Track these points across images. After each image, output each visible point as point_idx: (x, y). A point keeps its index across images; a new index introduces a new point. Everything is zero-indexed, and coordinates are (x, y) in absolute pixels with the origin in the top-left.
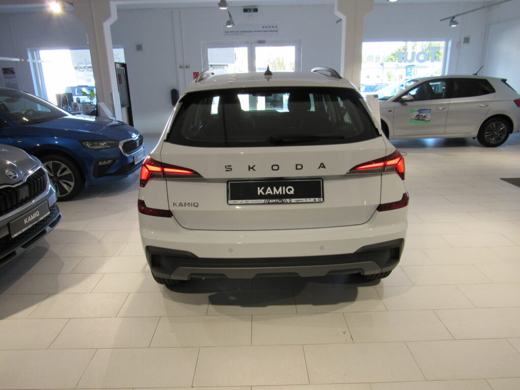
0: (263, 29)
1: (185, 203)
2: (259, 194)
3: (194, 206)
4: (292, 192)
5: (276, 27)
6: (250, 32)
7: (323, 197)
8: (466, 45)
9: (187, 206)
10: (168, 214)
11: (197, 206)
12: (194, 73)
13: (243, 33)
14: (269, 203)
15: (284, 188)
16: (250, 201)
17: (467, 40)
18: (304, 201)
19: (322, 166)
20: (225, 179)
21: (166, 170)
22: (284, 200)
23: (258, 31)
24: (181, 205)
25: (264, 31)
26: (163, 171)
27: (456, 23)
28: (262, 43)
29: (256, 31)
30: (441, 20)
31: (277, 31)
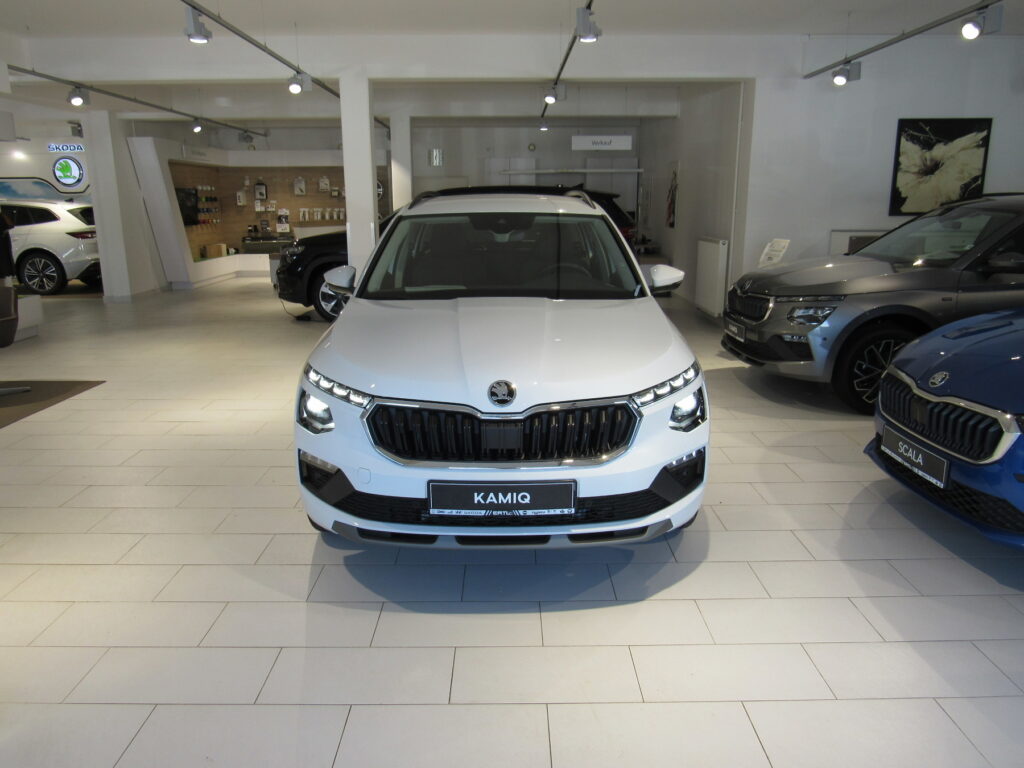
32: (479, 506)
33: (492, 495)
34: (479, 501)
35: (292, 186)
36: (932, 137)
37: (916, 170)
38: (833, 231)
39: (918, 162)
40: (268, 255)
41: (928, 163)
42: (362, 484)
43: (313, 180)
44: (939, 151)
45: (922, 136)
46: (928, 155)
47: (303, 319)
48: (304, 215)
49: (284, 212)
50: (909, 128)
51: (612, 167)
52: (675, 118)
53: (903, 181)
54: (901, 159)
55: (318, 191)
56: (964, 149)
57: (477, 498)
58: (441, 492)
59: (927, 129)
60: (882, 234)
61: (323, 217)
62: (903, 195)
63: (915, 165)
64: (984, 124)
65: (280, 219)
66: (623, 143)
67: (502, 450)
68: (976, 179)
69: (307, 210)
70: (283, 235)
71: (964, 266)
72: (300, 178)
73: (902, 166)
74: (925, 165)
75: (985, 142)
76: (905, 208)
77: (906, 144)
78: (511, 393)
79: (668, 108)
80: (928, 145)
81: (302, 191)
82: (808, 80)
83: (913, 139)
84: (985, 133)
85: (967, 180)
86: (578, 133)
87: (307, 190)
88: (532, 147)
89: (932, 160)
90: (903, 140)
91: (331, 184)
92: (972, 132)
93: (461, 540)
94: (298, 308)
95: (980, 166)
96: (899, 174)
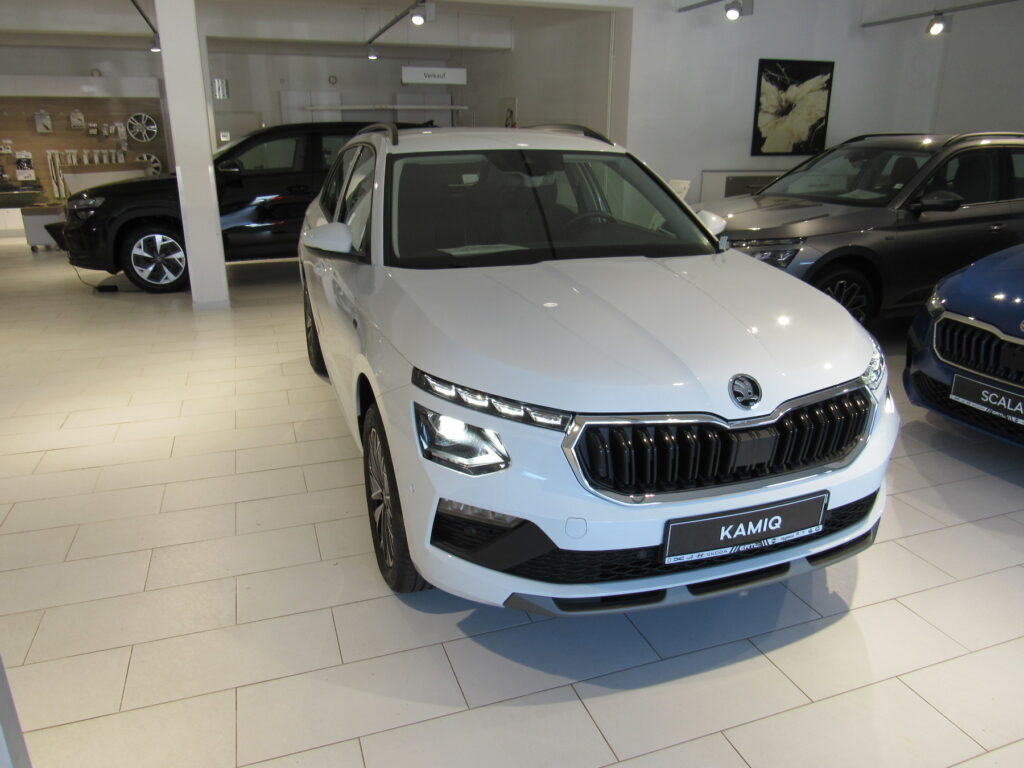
32: (727, 543)
33: (741, 526)
34: (726, 537)
35: (32, 122)
36: (786, 77)
37: (773, 110)
38: (704, 171)
39: (775, 102)
40: (18, 211)
41: (784, 104)
42: (566, 540)
43: (61, 114)
44: (794, 91)
45: (779, 77)
46: (783, 96)
47: (104, 289)
48: (53, 159)
49: (23, 155)
50: (767, 68)
51: (425, 104)
52: (505, 51)
53: (765, 120)
54: (762, 99)
55: (70, 128)
56: (811, 91)
57: (725, 533)
58: (680, 533)
59: (783, 70)
60: (782, 174)
61: (80, 160)
62: (763, 135)
63: (772, 106)
64: (826, 67)
65: (19, 163)
66: (456, 76)
67: (751, 466)
68: (821, 120)
69: (56, 152)
70: (25, 183)
71: (899, 205)
72: (42, 111)
73: (762, 107)
74: (782, 107)
75: (828, 86)
76: (764, 149)
77: (767, 86)
78: (756, 390)
79: (502, 40)
80: (783, 87)
81: (47, 128)
82: (683, 14)
83: (772, 80)
84: (827, 77)
85: (815, 121)
86: (409, 64)
87: (53, 126)
88: (333, 80)
89: (786, 101)
90: (763, 80)
91: (87, 120)
92: (818, 75)
93: (695, 589)
94: (102, 275)
95: (825, 108)
96: (761, 115)
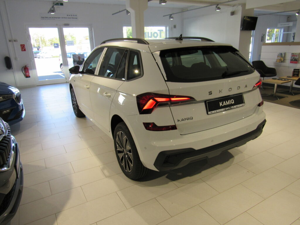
0: (67, 17)
1: (185, 118)
2: (220, 106)
3: (190, 119)
4: (233, 103)
5: (76, 16)
6: (59, 18)
7: (244, 103)
8: (175, 29)
9: (186, 120)
10: (174, 128)
11: (192, 119)
12: (21, 45)
13: (54, 18)
14: (226, 110)
15: (230, 100)
16: (218, 111)
17: (175, 27)
18: (239, 106)
19: (246, 86)
20: (204, 100)
21: (173, 99)
22: (231, 107)
23: (64, 18)
24: (183, 120)
25: (69, 18)
26: (170, 101)
27: (172, 18)
28: (67, 25)
29: (63, 18)
30: (164, 16)
31: (77, 18)
